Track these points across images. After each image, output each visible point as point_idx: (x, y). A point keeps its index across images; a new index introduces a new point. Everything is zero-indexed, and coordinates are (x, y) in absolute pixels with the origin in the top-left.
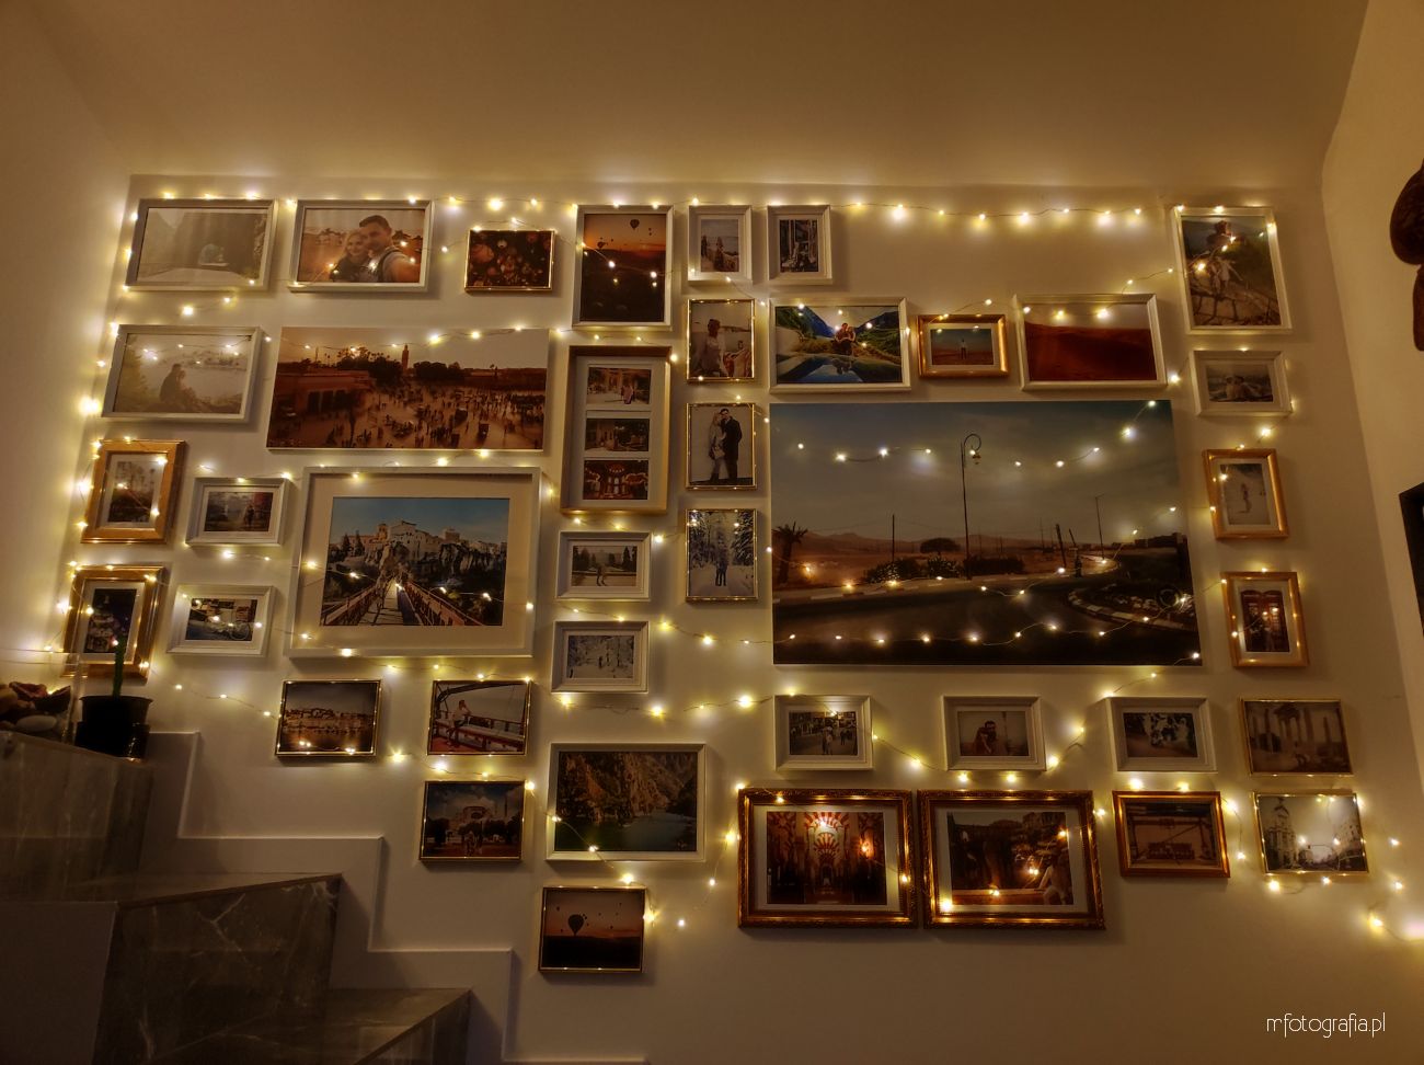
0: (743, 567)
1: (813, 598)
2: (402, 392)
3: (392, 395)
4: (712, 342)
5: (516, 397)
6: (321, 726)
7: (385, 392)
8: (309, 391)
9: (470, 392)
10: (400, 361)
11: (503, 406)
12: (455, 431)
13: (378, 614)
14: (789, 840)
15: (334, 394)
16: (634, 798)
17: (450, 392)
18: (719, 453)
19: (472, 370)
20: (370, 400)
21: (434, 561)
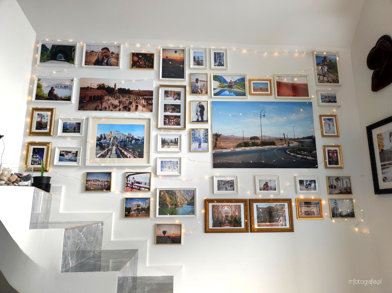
0: (205, 143)
1: (223, 151)
2: (115, 96)
3: (112, 97)
4: (197, 84)
5: (145, 98)
6: (96, 184)
7: (110, 96)
8: (89, 95)
9: (133, 97)
10: (114, 88)
11: (142, 100)
12: (129, 107)
13: (110, 155)
14: (218, 211)
15: (96, 96)
16: (179, 201)
17: (127, 96)
18: (199, 114)
19: (133, 90)
20: (106, 98)
21: (125, 141)
